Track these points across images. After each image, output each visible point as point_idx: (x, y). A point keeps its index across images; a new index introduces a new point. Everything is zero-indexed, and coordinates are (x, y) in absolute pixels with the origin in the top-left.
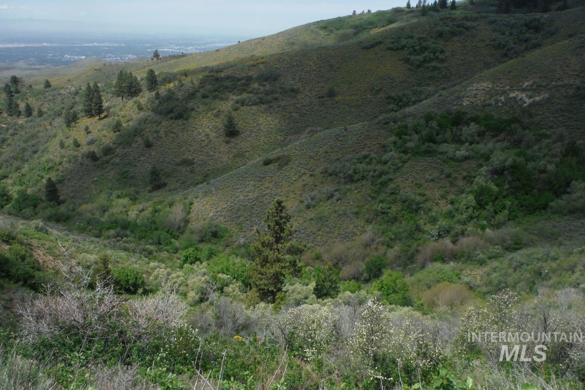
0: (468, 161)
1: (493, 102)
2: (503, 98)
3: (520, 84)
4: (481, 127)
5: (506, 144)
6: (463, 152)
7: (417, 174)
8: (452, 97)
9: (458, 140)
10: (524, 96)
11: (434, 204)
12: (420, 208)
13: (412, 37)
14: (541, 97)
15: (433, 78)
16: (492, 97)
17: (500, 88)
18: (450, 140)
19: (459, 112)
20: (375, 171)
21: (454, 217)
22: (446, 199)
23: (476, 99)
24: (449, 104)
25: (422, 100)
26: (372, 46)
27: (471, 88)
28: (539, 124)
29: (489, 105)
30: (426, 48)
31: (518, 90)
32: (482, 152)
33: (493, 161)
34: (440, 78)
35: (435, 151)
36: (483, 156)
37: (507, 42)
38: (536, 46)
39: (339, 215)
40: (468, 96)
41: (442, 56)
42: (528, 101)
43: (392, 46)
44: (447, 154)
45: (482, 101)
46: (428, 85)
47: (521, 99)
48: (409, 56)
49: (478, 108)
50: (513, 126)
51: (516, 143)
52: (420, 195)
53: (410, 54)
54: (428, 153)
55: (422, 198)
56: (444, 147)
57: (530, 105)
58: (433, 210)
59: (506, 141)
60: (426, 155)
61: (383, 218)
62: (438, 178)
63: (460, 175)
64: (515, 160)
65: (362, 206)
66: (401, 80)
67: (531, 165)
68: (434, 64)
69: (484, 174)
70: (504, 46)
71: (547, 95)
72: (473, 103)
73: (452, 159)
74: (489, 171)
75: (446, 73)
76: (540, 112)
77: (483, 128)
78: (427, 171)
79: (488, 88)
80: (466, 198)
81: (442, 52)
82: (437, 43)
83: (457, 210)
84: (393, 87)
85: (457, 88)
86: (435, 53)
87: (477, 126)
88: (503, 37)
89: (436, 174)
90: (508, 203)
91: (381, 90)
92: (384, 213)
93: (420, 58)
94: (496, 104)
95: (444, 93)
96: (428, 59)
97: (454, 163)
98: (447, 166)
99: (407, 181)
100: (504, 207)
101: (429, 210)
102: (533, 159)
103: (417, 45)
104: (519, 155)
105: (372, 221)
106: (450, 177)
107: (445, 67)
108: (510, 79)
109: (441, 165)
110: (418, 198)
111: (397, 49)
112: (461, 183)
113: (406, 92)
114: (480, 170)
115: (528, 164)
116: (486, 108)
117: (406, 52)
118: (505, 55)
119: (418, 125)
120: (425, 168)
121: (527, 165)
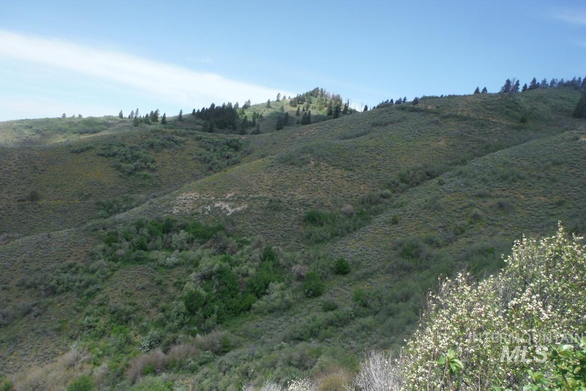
0: (178, 268)
1: (200, 211)
2: (209, 208)
3: (224, 195)
4: (189, 234)
5: (212, 250)
6: (173, 259)
7: (127, 282)
8: (163, 205)
9: (169, 247)
10: (227, 206)
11: (145, 313)
12: (130, 319)
13: (124, 146)
14: (242, 207)
15: (143, 186)
16: (199, 206)
17: (206, 198)
18: (161, 247)
19: (168, 220)
20: (81, 281)
21: (165, 325)
22: (157, 307)
23: (185, 208)
24: (160, 211)
25: (133, 207)
26: (82, 151)
27: (180, 197)
28: (241, 231)
29: (197, 214)
30: (137, 157)
31: (222, 201)
32: (191, 258)
33: (201, 267)
34: (151, 186)
35: (146, 258)
36: (191, 262)
37: (212, 157)
38: (236, 163)
39: (38, 333)
40: (177, 205)
41: (152, 166)
42: (231, 211)
43: (103, 152)
44: (158, 261)
45: (191, 210)
46: (139, 193)
47: (225, 209)
48: (121, 164)
49: (187, 216)
50: (218, 234)
51: (222, 249)
52: (130, 304)
53: (122, 161)
54: (139, 260)
55: (132, 307)
56: (154, 254)
57: (233, 214)
58: (144, 320)
59: (212, 248)
60: (137, 263)
61: (89, 333)
62: (149, 285)
63: (171, 282)
64: (221, 266)
65: (66, 321)
66: (111, 186)
67: (235, 269)
68: (145, 173)
69: (194, 279)
70: (210, 161)
71: (246, 206)
72: (182, 211)
73: (162, 266)
74: (198, 276)
75: (157, 182)
76: (241, 221)
77: (191, 235)
78: (138, 279)
79: (196, 198)
80: (177, 304)
81: (153, 162)
82: (148, 153)
83: (168, 317)
84: (103, 193)
85: (167, 196)
86: (146, 162)
87: (186, 233)
88: (208, 152)
89: (147, 282)
90: (216, 307)
91: (90, 195)
92: (90, 327)
93: (132, 166)
94: (203, 212)
95: (155, 201)
96: (140, 167)
97: (164, 270)
98: (158, 273)
99: (117, 291)
100: (213, 312)
101: (140, 320)
102: (237, 264)
103: (129, 154)
104: (225, 260)
105: (76, 337)
106: (161, 284)
107: (157, 177)
108: (214, 190)
109: (152, 272)
110: (129, 308)
111: (109, 155)
112: (171, 290)
113: (116, 199)
114: (190, 276)
115: (233, 268)
116: (194, 216)
117: (117, 159)
118: (210, 169)
119: (129, 233)
120: (136, 276)
121: (232, 270)
